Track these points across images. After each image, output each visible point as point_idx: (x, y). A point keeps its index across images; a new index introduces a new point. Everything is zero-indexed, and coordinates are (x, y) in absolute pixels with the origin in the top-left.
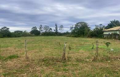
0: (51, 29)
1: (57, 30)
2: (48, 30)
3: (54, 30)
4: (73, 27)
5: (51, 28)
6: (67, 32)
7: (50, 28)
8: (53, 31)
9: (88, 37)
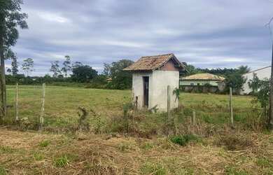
3: (9, 70)
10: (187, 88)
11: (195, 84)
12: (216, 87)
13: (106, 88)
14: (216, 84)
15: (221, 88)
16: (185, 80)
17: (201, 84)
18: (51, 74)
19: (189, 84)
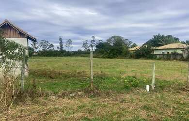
0: (52, 46)
1: (62, 47)
2: (48, 47)
3: (58, 47)
4: (87, 43)
5: (52, 44)
6: (78, 51)
7: (50, 43)
8: (56, 49)
9: (130, 58)
10: (158, 56)
11: (166, 52)
12: (181, 55)
13: (101, 57)
14: (181, 52)
15: (185, 56)
16: (158, 50)
17: (170, 53)
18: (83, 49)
19: (161, 52)
